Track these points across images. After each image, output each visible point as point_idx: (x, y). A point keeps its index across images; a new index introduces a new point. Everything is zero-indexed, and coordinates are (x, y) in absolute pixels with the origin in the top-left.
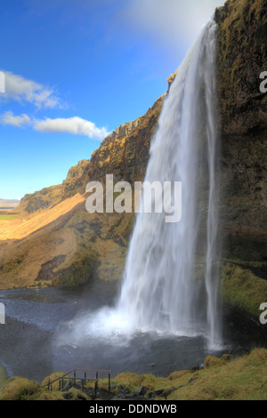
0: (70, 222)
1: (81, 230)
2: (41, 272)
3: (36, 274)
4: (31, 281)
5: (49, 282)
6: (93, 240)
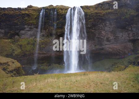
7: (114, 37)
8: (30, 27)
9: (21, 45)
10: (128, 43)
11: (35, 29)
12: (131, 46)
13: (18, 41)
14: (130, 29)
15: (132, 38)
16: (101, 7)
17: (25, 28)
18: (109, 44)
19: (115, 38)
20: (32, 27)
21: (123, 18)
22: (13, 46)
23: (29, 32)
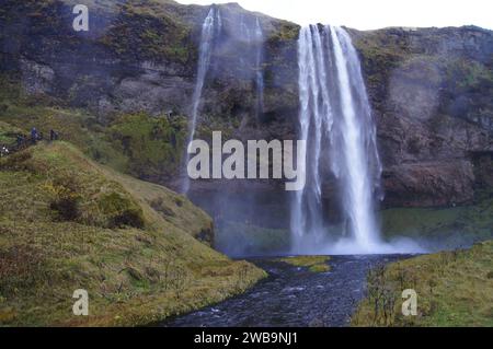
7: (431, 140)
8: (162, 68)
9: (128, 137)
10: (463, 161)
11: (181, 79)
12: (470, 170)
13: (112, 119)
14: (476, 120)
15: (477, 146)
16: (397, 42)
17: (144, 73)
18: (414, 161)
19: (431, 144)
20: (171, 71)
21: (461, 85)
22: (92, 136)
23: (156, 91)
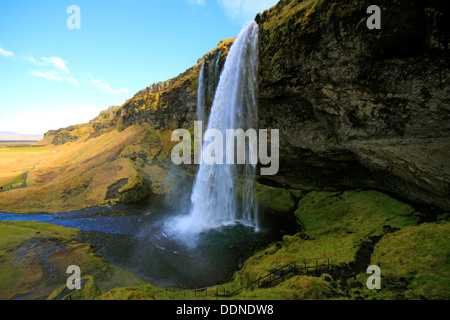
0: (123, 153)
1: (134, 159)
2: (108, 193)
3: (104, 195)
4: (101, 201)
5: (117, 200)
6: (143, 166)
7: (380, 106)
18: (365, 138)
19: (383, 111)
